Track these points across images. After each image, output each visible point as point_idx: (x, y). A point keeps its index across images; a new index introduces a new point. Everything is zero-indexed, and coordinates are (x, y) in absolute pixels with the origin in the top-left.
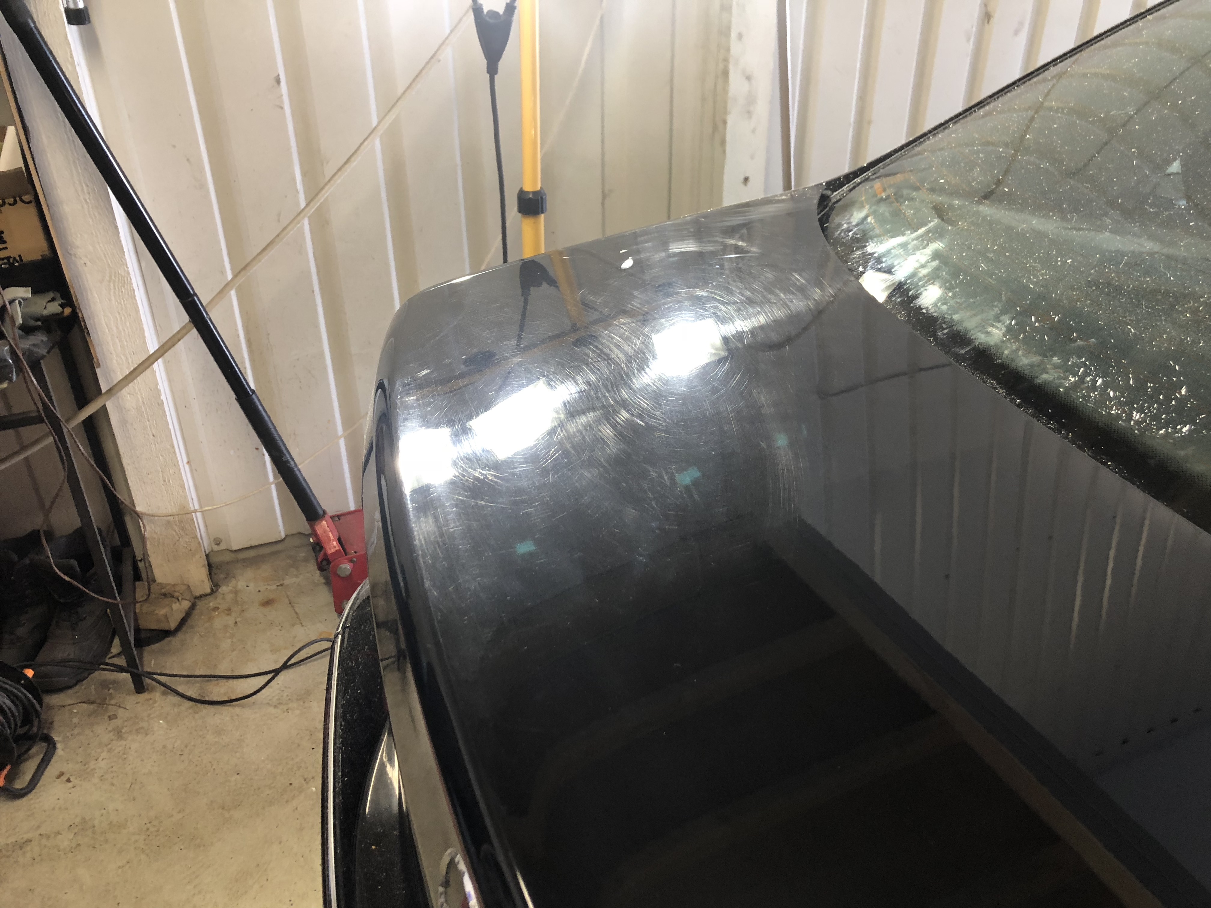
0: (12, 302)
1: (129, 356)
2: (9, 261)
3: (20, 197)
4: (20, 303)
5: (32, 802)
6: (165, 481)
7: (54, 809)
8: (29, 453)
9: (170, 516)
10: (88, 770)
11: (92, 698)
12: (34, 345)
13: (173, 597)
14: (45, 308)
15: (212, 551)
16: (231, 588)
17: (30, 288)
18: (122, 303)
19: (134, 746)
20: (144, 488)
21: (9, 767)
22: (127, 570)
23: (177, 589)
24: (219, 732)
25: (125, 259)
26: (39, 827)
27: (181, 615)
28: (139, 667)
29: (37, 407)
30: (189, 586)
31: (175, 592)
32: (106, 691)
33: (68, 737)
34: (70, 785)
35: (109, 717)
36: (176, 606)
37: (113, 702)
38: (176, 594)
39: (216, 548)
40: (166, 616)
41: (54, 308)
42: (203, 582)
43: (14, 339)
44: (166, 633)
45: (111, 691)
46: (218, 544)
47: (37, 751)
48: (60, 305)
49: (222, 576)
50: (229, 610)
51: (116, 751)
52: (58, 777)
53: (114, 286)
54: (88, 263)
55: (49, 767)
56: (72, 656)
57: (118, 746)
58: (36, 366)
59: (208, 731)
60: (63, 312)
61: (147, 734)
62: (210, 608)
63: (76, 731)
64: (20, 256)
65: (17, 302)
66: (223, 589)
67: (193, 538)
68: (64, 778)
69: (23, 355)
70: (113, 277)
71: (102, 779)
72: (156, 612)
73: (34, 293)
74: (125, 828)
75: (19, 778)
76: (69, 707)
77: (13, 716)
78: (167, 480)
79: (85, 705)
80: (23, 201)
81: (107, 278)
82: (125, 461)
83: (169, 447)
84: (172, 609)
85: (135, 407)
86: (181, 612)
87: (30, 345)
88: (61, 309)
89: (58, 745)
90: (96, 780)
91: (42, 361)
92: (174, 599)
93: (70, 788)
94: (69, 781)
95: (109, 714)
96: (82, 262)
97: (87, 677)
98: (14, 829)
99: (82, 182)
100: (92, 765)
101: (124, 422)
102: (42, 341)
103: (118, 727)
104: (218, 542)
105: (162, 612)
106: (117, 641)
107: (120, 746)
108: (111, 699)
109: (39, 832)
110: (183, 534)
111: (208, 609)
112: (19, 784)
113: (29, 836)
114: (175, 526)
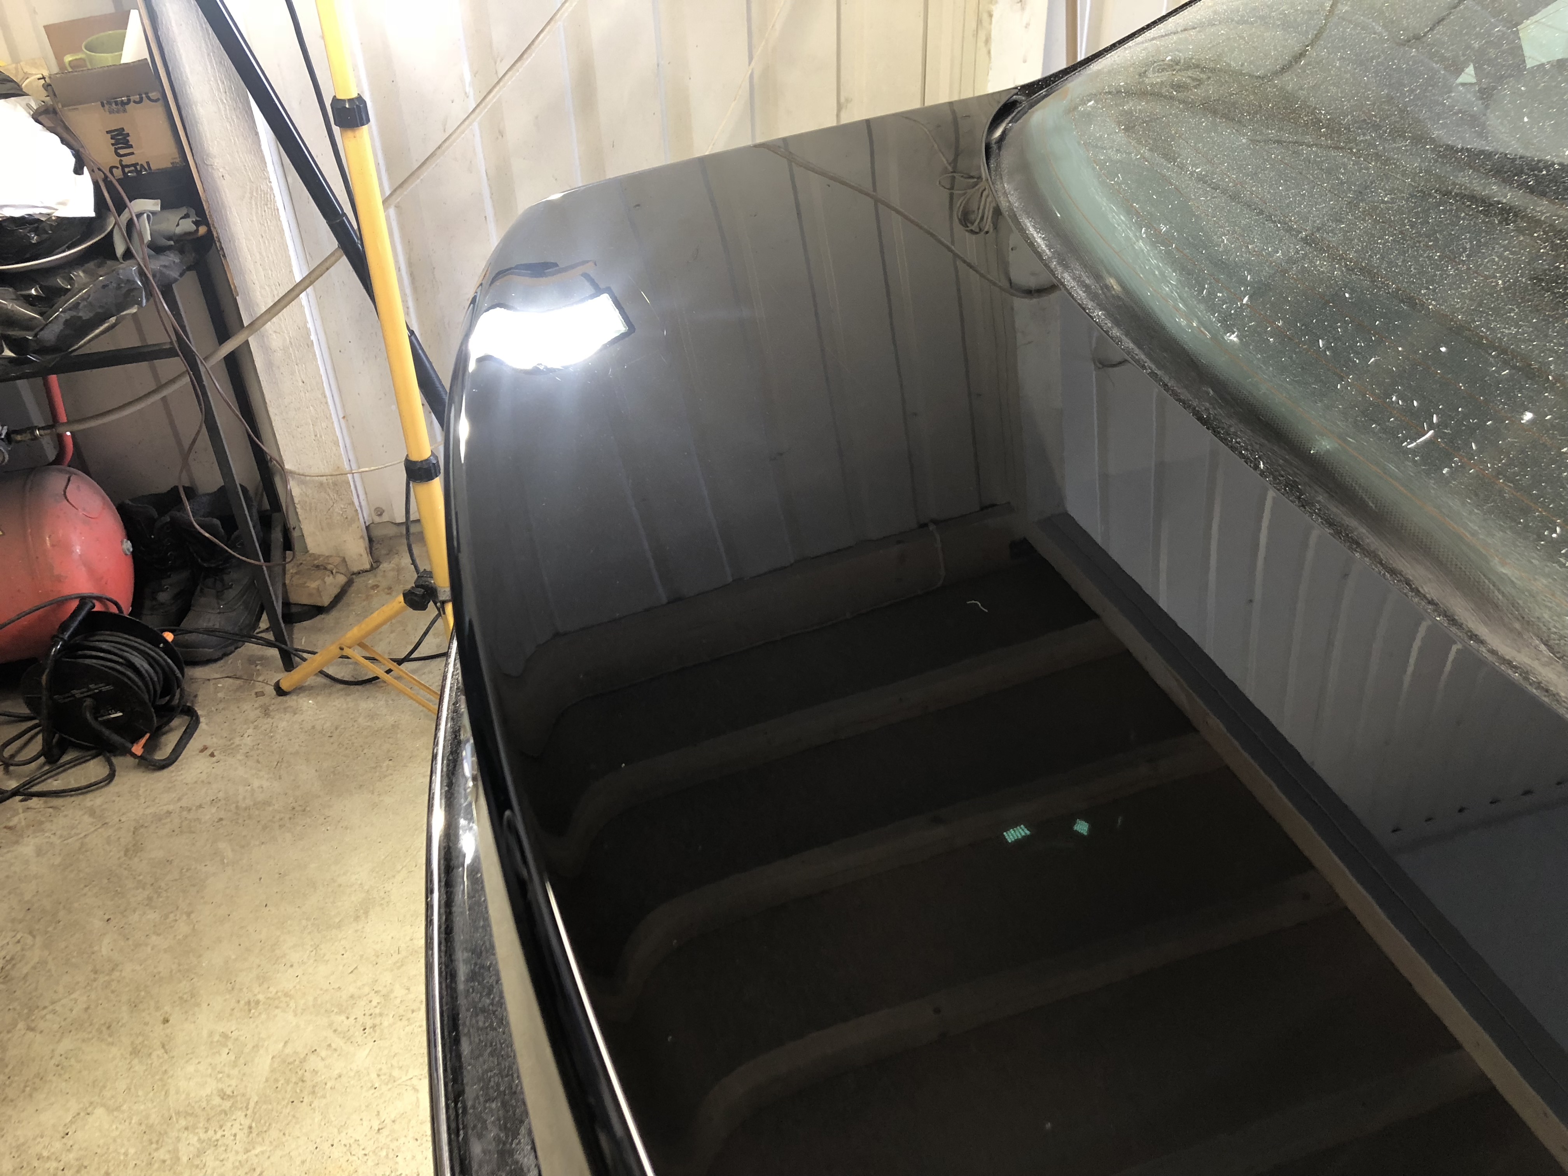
0: (139, 215)
1: (273, 288)
2: (136, 168)
3: (146, 94)
4: (148, 216)
5: (173, 774)
6: (316, 436)
7: (196, 782)
8: (165, 393)
9: (323, 476)
10: (233, 746)
11: (239, 674)
12: (165, 266)
13: (325, 569)
14: (178, 225)
15: (373, 523)
16: (393, 565)
17: (159, 201)
18: (266, 225)
19: (283, 724)
20: (293, 443)
21: (148, 735)
22: (277, 536)
23: (331, 560)
24: (372, 716)
25: (268, 172)
26: (179, 799)
27: (335, 591)
28: (288, 643)
29: (171, 339)
30: (344, 558)
31: (329, 564)
32: (253, 666)
33: (212, 711)
34: (214, 759)
35: (256, 693)
36: (329, 580)
37: (260, 679)
38: (329, 567)
39: (377, 520)
40: (318, 589)
41: (187, 225)
42: (361, 555)
43: (143, 259)
44: (318, 610)
45: (258, 667)
46: (380, 515)
47: (179, 724)
48: (193, 222)
49: (384, 552)
50: (390, 588)
51: (263, 728)
52: (202, 751)
53: (256, 204)
54: (227, 176)
55: (192, 741)
56: (217, 626)
57: (265, 724)
58: (167, 291)
59: (361, 714)
60: (197, 231)
61: (295, 714)
62: (369, 586)
63: (221, 706)
64: (148, 163)
65: (145, 215)
66: (384, 566)
67: (349, 504)
68: (208, 752)
69: (154, 276)
70: (255, 194)
71: (247, 755)
72: (308, 584)
73: (163, 207)
74: (270, 806)
75: (160, 749)
76: (214, 681)
77: (153, 682)
78: (318, 436)
79: (231, 680)
80: (149, 98)
81: (248, 195)
82: (272, 410)
83: (320, 396)
84: (325, 583)
85: (282, 348)
86: (335, 586)
87: (161, 266)
88: (194, 227)
89: (202, 719)
90: (239, 757)
91: (174, 286)
92: (328, 573)
93: (214, 763)
94: (212, 755)
95: (256, 691)
96: (220, 175)
97: (234, 652)
98: (154, 801)
99: (218, 78)
100: (237, 741)
101: (270, 365)
102: (174, 262)
103: (265, 704)
104: (380, 512)
105: (313, 585)
106: (265, 616)
107: (268, 723)
108: (259, 675)
109: (179, 804)
110: (338, 499)
111: (366, 586)
112: (162, 754)
113: (171, 807)
114: (328, 489)
